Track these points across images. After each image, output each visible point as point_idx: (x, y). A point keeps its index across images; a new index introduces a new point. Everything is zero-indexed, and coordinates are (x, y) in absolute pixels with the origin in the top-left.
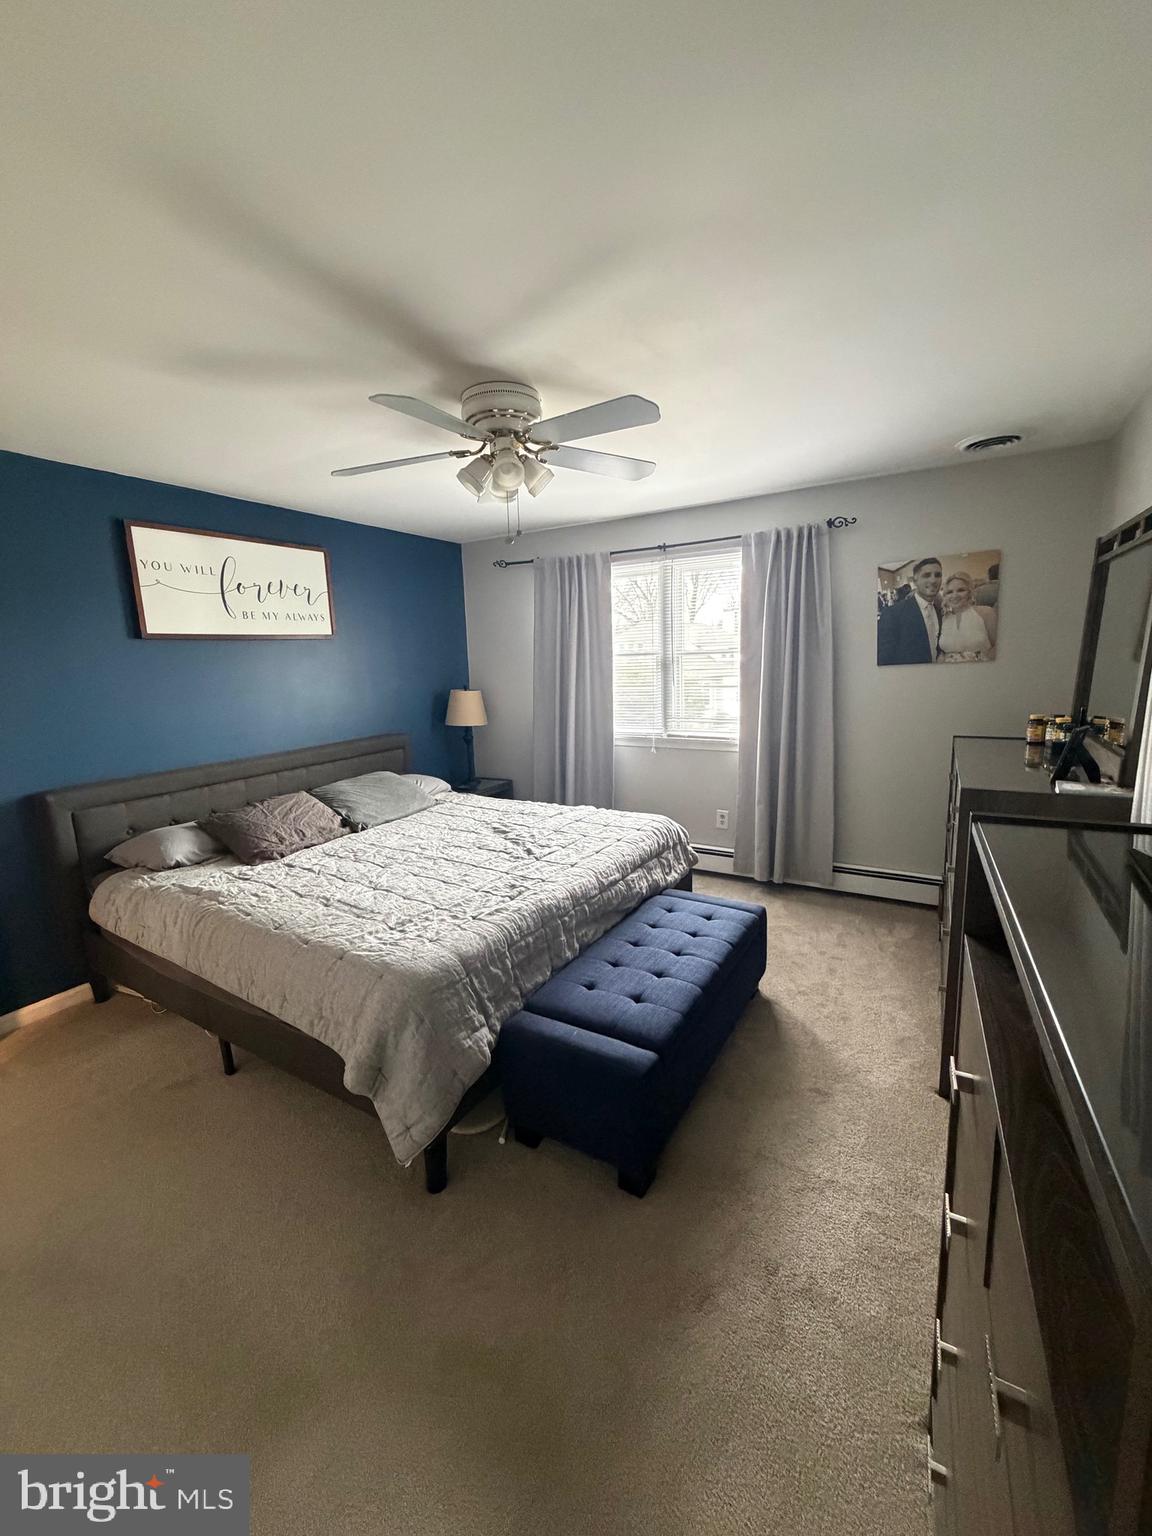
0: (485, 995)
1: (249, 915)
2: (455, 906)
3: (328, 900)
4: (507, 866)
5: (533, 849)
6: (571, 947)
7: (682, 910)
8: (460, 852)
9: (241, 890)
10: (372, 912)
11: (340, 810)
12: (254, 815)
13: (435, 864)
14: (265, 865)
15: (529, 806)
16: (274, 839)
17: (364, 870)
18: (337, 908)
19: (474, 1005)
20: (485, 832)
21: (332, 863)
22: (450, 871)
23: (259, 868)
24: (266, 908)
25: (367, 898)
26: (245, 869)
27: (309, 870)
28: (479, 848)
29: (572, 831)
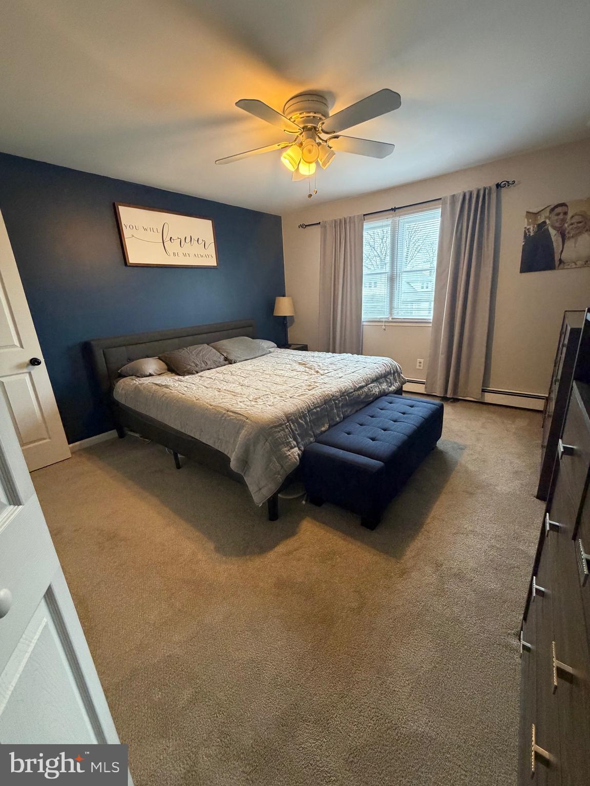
0: (297, 433)
1: (184, 394)
2: (281, 393)
3: (220, 389)
4: (306, 378)
5: (319, 371)
6: (339, 416)
7: (397, 403)
8: (282, 372)
9: (179, 385)
10: (241, 394)
11: (223, 353)
12: (184, 353)
13: (270, 376)
14: (190, 376)
15: (316, 354)
16: (193, 365)
17: (237, 379)
18: (224, 392)
19: (291, 436)
20: (295, 364)
21: (221, 376)
22: (278, 380)
23: (187, 377)
24: (191, 392)
25: (239, 389)
26: (180, 377)
27: (210, 378)
28: (292, 371)
29: (339, 364)
